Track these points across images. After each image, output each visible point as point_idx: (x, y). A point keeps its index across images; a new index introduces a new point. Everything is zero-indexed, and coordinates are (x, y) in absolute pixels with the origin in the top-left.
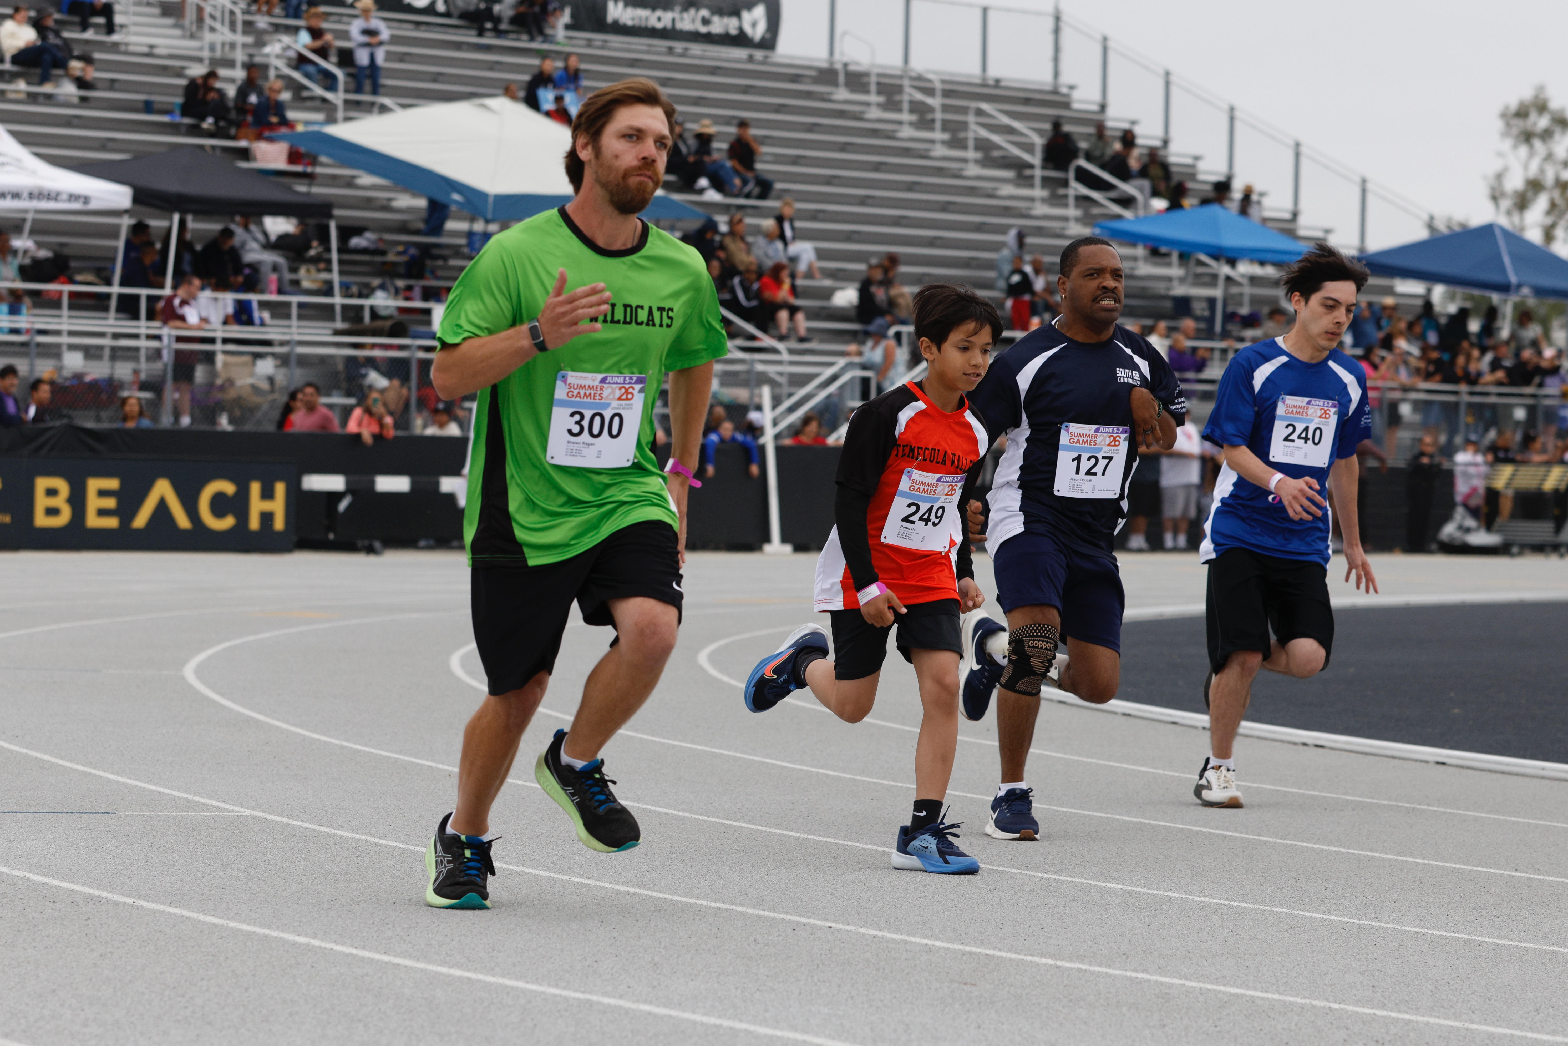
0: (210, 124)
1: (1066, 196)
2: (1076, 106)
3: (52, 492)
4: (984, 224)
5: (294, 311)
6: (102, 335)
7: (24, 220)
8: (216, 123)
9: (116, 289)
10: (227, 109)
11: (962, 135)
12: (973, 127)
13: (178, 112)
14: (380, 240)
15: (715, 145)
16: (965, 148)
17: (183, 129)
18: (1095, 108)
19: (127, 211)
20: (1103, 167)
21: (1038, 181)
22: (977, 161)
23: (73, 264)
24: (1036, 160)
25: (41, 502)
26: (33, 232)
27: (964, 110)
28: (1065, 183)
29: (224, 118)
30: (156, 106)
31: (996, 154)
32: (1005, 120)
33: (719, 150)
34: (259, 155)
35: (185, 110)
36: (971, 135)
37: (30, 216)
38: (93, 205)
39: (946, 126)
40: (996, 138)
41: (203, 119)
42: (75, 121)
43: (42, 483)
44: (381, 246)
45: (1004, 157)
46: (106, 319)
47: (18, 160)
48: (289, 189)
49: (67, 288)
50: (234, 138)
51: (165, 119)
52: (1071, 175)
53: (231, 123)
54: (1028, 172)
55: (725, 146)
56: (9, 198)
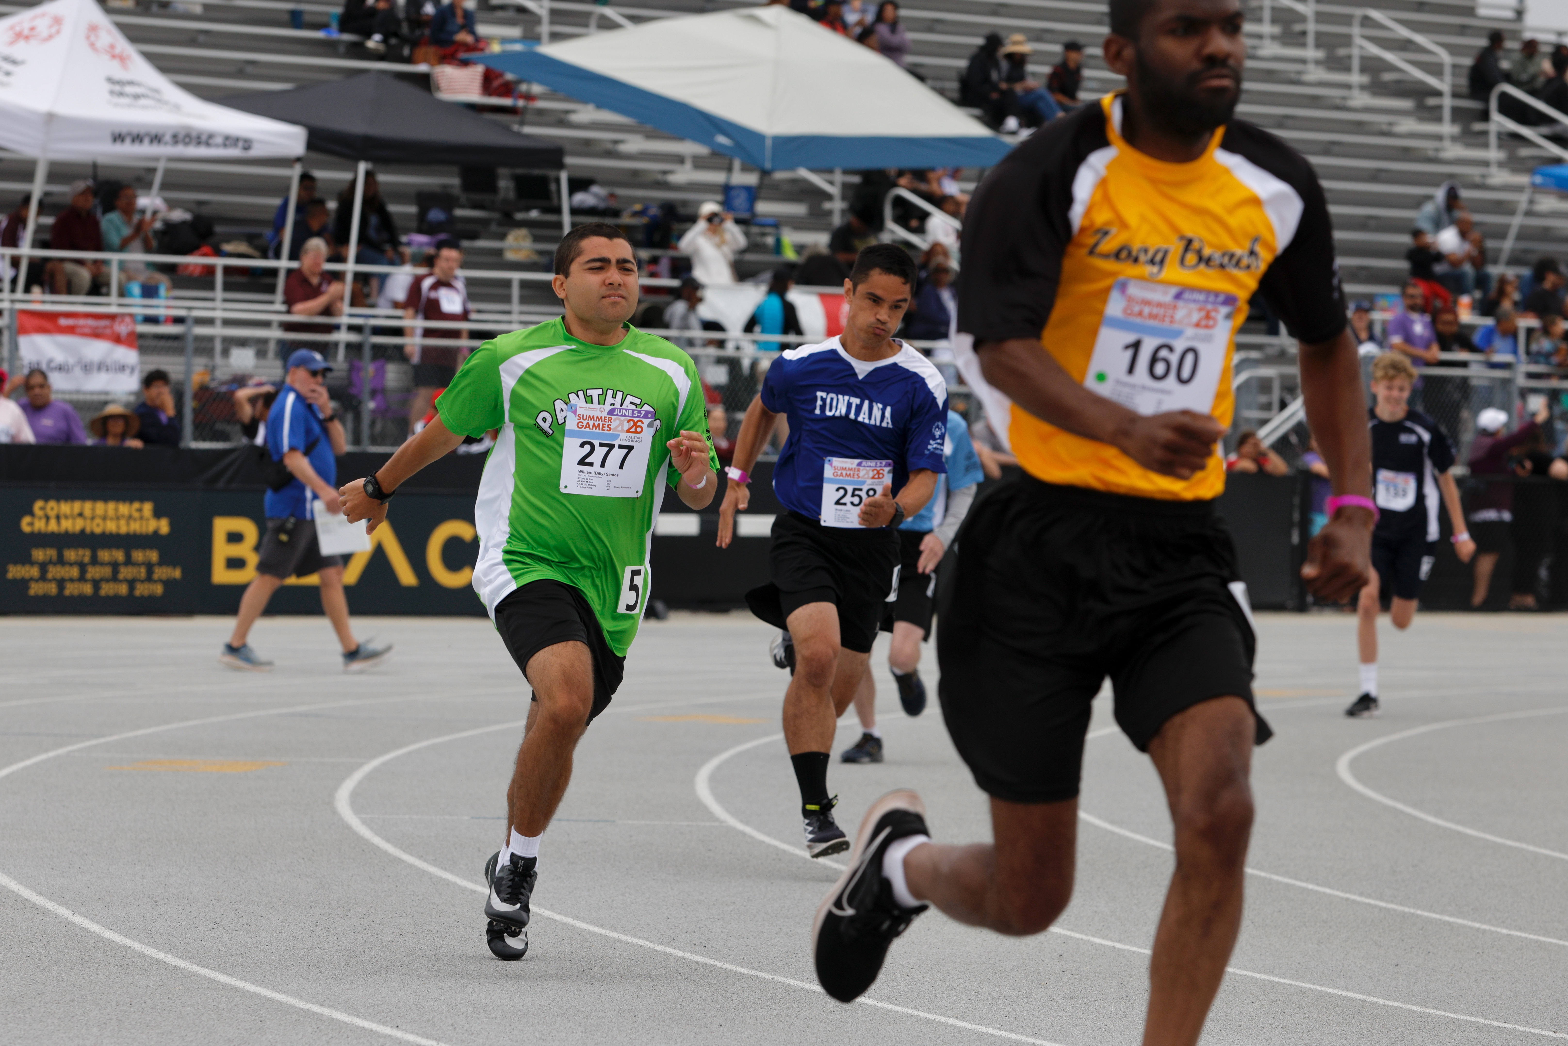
0: (377, 42)
1: (1485, 133)
2: (1482, 12)
3: (235, 538)
4: (1380, 170)
5: (515, 292)
6: (266, 324)
7: (152, 171)
8: (385, 41)
9: (284, 264)
10: (398, 22)
11: (1342, 52)
12: (1358, 41)
13: (335, 25)
14: (612, 195)
15: (1030, 68)
16: (1348, 69)
17: (342, 49)
18: (1510, 14)
19: (298, 159)
20: (1533, 93)
21: (1447, 114)
22: (1363, 88)
23: (219, 229)
24: (1444, 85)
25: (221, 550)
26: (165, 186)
27: (1347, 20)
28: (1485, 116)
29: (396, 35)
30: (307, 18)
31: (1387, 77)
32: (1404, 33)
33: (1034, 74)
34: (443, 84)
35: (345, 24)
36: (1355, 52)
37: (161, 166)
38: (256, 152)
39: (1322, 41)
40: (1390, 57)
41: (368, 36)
42: (202, 38)
43: (222, 526)
44: (613, 204)
45: (1398, 82)
46: (271, 302)
47: (157, 91)
48: (507, 129)
49: (220, 262)
50: (409, 60)
51: (319, 35)
52: (1494, 104)
53: (404, 40)
54: (1432, 101)
55: (1046, 70)
56: (128, 141)
